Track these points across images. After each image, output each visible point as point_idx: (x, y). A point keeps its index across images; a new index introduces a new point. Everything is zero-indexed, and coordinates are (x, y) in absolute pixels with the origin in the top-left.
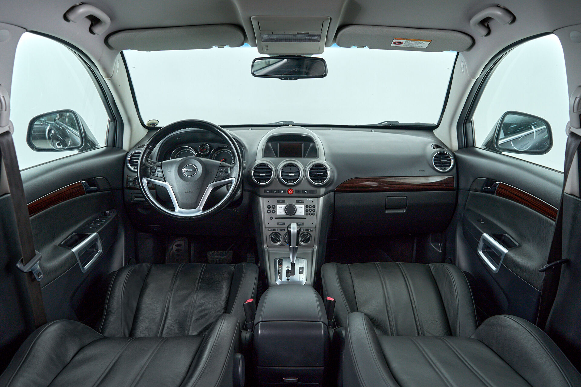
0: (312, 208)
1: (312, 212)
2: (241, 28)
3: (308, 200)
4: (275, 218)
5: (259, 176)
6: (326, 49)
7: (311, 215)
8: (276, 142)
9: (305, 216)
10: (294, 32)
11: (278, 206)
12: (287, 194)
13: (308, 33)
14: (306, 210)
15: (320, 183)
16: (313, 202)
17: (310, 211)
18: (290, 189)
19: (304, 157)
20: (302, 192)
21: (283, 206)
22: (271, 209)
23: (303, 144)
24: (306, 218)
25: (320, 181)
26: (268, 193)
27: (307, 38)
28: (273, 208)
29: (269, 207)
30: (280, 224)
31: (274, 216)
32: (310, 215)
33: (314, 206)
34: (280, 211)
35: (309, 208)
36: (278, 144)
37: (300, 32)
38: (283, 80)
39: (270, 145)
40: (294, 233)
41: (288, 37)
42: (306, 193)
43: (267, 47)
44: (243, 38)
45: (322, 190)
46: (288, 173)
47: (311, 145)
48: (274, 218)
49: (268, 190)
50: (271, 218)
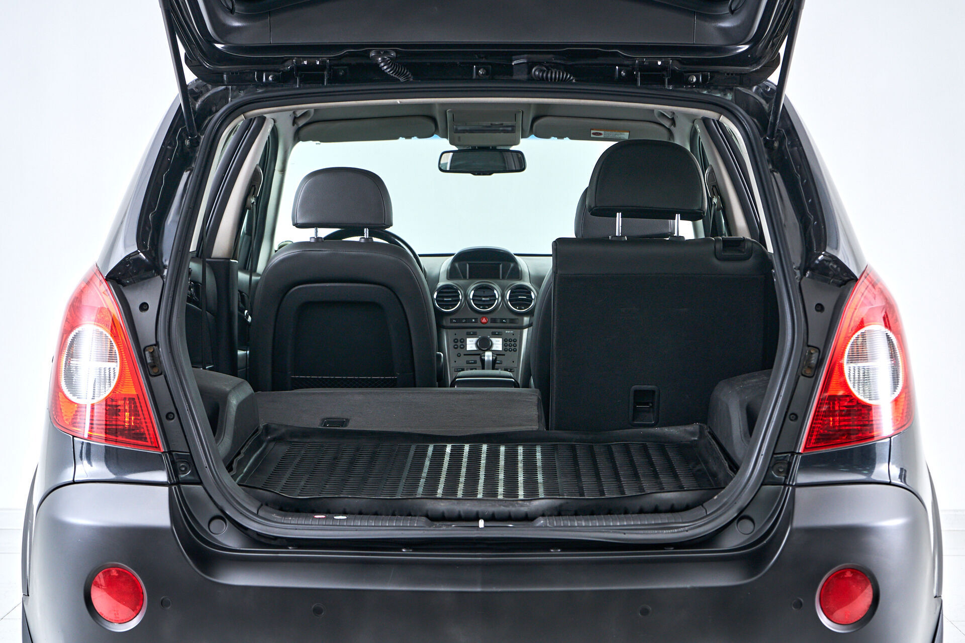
0: (513, 343)
1: (513, 348)
2: (434, 119)
3: (507, 332)
4: (465, 355)
5: (443, 301)
6: (522, 141)
7: (511, 351)
8: (464, 262)
9: (504, 353)
10: (489, 123)
11: (468, 340)
12: (479, 324)
13: (502, 124)
14: (504, 345)
15: (523, 309)
16: (513, 334)
17: (509, 346)
18: (483, 318)
19: (503, 278)
20: (499, 321)
21: (475, 340)
22: (459, 344)
23: (501, 266)
24: (504, 355)
25: (523, 308)
26: (454, 322)
27: (501, 129)
28: (461, 342)
29: (455, 341)
30: (470, 362)
31: (462, 352)
32: (509, 351)
33: (515, 341)
34: (471, 345)
35: (508, 343)
36: (468, 265)
37: (493, 123)
38: (476, 175)
39: (457, 265)
40: (489, 361)
41: (480, 128)
42: (504, 322)
43: (459, 138)
44: (434, 129)
45: (526, 320)
46: (480, 297)
47: (512, 265)
48: (462, 355)
49: (455, 319)
50: (459, 355)
